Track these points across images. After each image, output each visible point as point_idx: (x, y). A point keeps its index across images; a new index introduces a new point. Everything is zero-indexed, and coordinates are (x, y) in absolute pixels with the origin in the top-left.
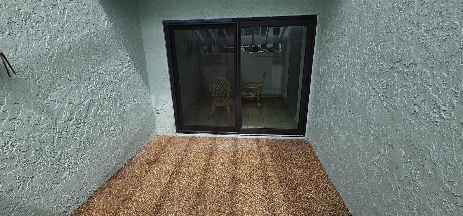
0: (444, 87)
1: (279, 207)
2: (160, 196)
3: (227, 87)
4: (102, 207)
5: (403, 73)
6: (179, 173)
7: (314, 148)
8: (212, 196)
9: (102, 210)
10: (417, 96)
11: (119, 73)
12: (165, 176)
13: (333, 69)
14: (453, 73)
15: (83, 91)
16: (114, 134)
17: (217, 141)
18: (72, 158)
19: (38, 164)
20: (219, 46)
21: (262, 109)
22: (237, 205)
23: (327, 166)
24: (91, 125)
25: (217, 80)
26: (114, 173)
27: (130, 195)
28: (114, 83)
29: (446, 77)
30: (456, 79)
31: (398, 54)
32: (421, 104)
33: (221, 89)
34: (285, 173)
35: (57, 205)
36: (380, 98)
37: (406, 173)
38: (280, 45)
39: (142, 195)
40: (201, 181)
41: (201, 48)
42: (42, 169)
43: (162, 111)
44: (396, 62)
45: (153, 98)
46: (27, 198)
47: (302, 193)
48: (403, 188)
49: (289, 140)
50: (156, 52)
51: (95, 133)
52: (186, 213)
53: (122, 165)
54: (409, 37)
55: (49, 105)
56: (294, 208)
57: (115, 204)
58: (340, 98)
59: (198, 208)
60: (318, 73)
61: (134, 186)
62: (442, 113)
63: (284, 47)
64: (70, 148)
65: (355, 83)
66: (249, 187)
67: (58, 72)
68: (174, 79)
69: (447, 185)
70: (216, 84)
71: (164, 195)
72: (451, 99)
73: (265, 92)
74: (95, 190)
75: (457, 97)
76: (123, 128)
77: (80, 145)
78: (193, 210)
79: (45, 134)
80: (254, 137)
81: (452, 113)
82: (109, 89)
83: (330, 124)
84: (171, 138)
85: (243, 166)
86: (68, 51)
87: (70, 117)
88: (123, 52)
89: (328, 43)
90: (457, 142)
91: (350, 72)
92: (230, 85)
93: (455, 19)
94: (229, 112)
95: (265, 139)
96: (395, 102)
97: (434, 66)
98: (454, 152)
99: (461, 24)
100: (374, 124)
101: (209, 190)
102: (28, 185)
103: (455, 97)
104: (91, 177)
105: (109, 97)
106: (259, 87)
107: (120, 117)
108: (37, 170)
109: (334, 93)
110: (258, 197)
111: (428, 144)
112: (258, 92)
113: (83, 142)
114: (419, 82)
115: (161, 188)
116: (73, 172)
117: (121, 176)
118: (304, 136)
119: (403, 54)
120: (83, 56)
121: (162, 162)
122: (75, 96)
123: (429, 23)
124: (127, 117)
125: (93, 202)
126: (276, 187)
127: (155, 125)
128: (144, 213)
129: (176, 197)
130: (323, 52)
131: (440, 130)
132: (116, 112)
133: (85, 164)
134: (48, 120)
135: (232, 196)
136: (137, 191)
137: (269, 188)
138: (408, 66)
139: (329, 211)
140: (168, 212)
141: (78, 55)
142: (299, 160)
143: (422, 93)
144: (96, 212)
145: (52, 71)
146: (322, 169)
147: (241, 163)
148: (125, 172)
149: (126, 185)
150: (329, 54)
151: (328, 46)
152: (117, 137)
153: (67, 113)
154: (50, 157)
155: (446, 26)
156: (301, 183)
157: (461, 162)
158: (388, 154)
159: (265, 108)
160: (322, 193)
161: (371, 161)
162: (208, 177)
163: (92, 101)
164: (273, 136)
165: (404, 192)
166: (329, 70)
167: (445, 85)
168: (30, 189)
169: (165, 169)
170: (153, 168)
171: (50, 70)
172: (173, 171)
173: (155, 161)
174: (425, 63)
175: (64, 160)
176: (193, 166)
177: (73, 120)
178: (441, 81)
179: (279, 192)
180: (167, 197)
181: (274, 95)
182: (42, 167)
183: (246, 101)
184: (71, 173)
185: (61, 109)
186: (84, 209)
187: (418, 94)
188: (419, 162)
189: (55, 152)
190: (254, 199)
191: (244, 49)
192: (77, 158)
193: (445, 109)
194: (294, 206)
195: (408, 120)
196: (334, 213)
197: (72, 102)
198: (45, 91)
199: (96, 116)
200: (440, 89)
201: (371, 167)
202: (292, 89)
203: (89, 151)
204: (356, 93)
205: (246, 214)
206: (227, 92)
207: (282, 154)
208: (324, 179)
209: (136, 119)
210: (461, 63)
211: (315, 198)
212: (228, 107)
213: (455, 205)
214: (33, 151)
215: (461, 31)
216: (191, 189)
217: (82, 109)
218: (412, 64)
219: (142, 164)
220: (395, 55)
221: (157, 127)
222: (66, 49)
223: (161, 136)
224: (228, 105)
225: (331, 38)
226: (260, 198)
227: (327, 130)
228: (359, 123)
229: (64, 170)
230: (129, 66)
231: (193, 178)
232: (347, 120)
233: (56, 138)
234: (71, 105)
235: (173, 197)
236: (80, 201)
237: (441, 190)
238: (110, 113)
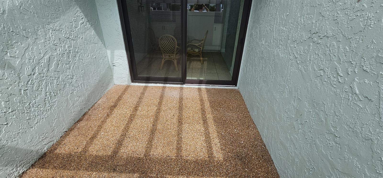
0: (344, 58)
1: (214, 141)
2: (121, 134)
3: (174, 44)
4: (73, 144)
5: (317, 43)
6: (136, 116)
7: (243, 96)
8: (163, 133)
9: (73, 146)
10: (324, 63)
11: (74, 30)
12: (124, 119)
13: (264, 33)
14: (354, 47)
15: (41, 47)
16: (76, 85)
17: (167, 90)
18: (40, 106)
19: (9, 113)
20: (167, 4)
21: (203, 63)
22: (182, 140)
23: (251, 110)
24: (54, 78)
25: (166, 37)
26: (80, 117)
27: (96, 134)
28: (70, 39)
29: (348, 50)
30: (355, 53)
31: (316, 27)
32: (326, 70)
33: (169, 46)
34: (220, 115)
35: (33, 144)
36: (297, 62)
37: (306, 119)
38: (222, 5)
39: (106, 134)
40: (154, 122)
41: (150, 4)
42: (14, 117)
43: (118, 64)
44: (313, 33)
45: (109, 52)
46: (5, 140)
47: (231, 130)
48: (302, 129)
49: (224, 89)
50: (108, 9)
51: (58, 85)
52: (143, 146)
53: (86, 110)
54: (327, 13)
55: (9, 61)
56: (225, 141)
57: (84, 141)
58: (266, 58)
59: (152, 143)
60: (251, 35)
61: (98, 127)
62: (340, 78)
63: (225, 8)
64: (38, 99)
65: (280, 47)
66: (192, 126)
67: (12, 29)
68: (127, 36)
69: (332, 129)
70: (165, 40)
71: (124, 134)
72: (348, 68)
73: (207, 48)
74: (66, 131)
75: (352, 67)
76: (84, 80)
77: (46, 96)
78: (148, 144)
79: (11, 87)
80: (196, 86)
81: (346, 79)
82: (66, 45)
83: (257, 78)
84: (128, 87)
85: (187, 110)
86: (19, 8)
87: (33, 72)
88: (76, 9)
89: (262, 9)
90: (345, 100)
91: (277, 38)
92: (177, 41)
93: (365, 2)
94: (176, 65)
95: (205, 88)
96: (307, 66)
97: (341, 40)
98: (342, 107)
99: (368, 7)
100: (290, 82)
101: (161, 129)
102: (4, 131)
103: (351, 67)
104: (60, 121)
105: (68, 53)
106: (202, 44)
107: (80, 70)
108: (10, 118)
109: (262, 54)
110: (199, 133)
111: (325, 100)
112: (201, 48)
113: (48, 93)
114: (328, 52)
115: (122, 128)
116: (43, 118)
117: (86, 119)
118: (236, 86)
119: (319, 28)
120: (36, 13)
121: (121, 107)
122: (34, 52)
123: (344, 2)
124: (87, 69)
125: (64, 140)
126: (212, 126)
127: (112, 76)
128: (109, 147)
129: (134, 135)
130: (257, 17)
131: (335, 91)
132: (76, 66)
133: (53, 111)
134: (12, 75)
135: (179, 133)
136: (101, 130)
137: (207, 126)
138: (322, 38)
139: (250, 143)
140: (128, 146)
141: (31, 12)
142: (231, 105)
143: (328, 61)
144: (68, 147)
145: (6, 28)
146: (247, 112)
147: (185, 107)
148: (89, 116)
149: (92, 126)
150: (261, 20)
151: (262, 12)
152: (79, 88)
153: (29, 68)
154: (20, 107)
155: (357, 7)
156: (231, 122)
157: (344, 115)
158: (296, 105)
159: (207, 62)
160: (246, 130)
161: (283, 109)
162: (160, 119)
163: (51, 57)
164: (212, 86)
165: (303, 132)
166: (260, 34)
167: (346, 57)
168: (7, 134)
169: (124, 113)
170: (113, 112)
171: (4, 28)
172: (131, 115)
173: (115, 106)
174: (335, 37)
175: (33, 109)
176: (147, 110)
177: (36, 74)
178: (344, 53)
179: (214, 129)
180: (126, 135)
181: (213, 50)
182: (14, 115)
183: (191, 56)
184: (42, 118)
185: (22, 65)
186: (58, 146)
187: (325, 62)
188: (317, 112)
189: (24, 102)
190: (196, 135)
191: (190, 6)
192: (45, 106)
193: (342, 75)
194: (225, 139)
195: (314, 81)
196: (253, 144)
197: (32, 58)
198: (2, 48)
199: (58, 70)
200: (342, 59)
201: (283, 113)
202: (229, 45)
203: (56, 100)
204: (279, 55)
205: (189, 146)
206: (174, 48)
207: (218, 100)
208: (248, 120)
209: (95, 72)
210: (361, 40)
211: (241, 133)
212: (175, 61)
213: (335, 142)
214: (2, 102)
215: (367, 13)
216: (146, 128)
217: (43, 63)
218: (325, 37)
219: (104, 109)
220: (314, 28)
221: (114, 78)
222: (17, 6)
223: (118, 85)
224: (175, 59)
225: (265, 5)
226: (200, 134)
227: (254, 83)
228: (279, 80)
229: (34, 116)
230: (83, 23)
231: (148, 120)
232: (269, 76)
233: (22, 91)
234: (32, 60)
235: (131, 135)
236: (53, 140)
237: (328, 132)
238: (70, 67)
